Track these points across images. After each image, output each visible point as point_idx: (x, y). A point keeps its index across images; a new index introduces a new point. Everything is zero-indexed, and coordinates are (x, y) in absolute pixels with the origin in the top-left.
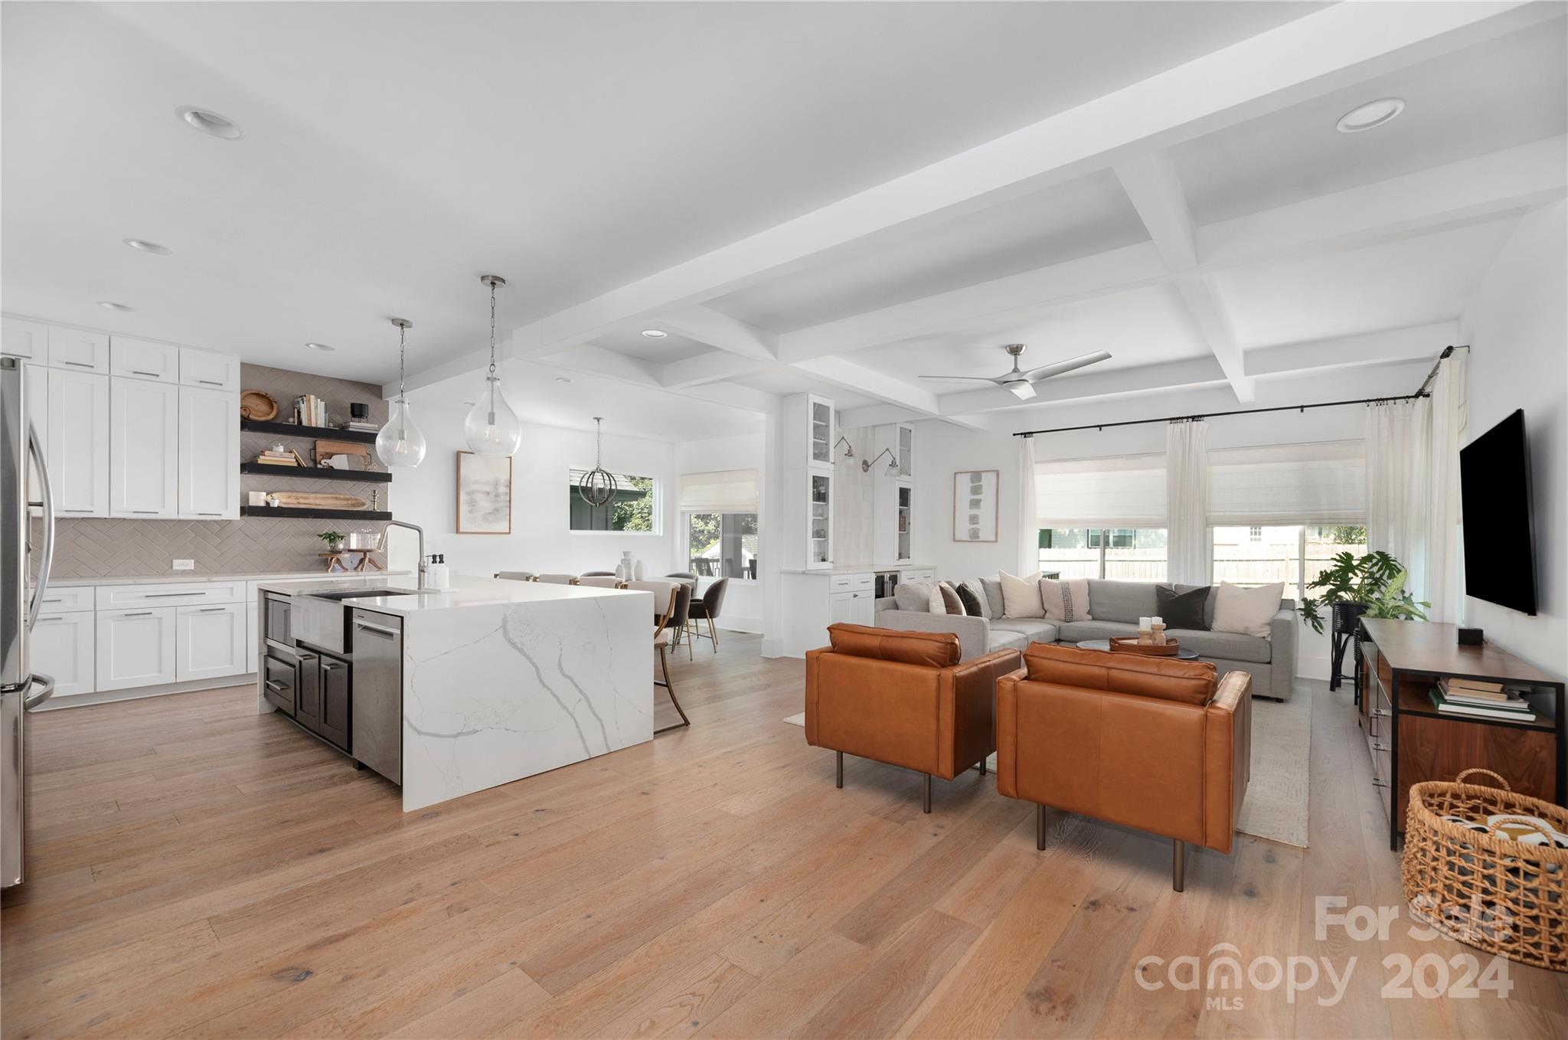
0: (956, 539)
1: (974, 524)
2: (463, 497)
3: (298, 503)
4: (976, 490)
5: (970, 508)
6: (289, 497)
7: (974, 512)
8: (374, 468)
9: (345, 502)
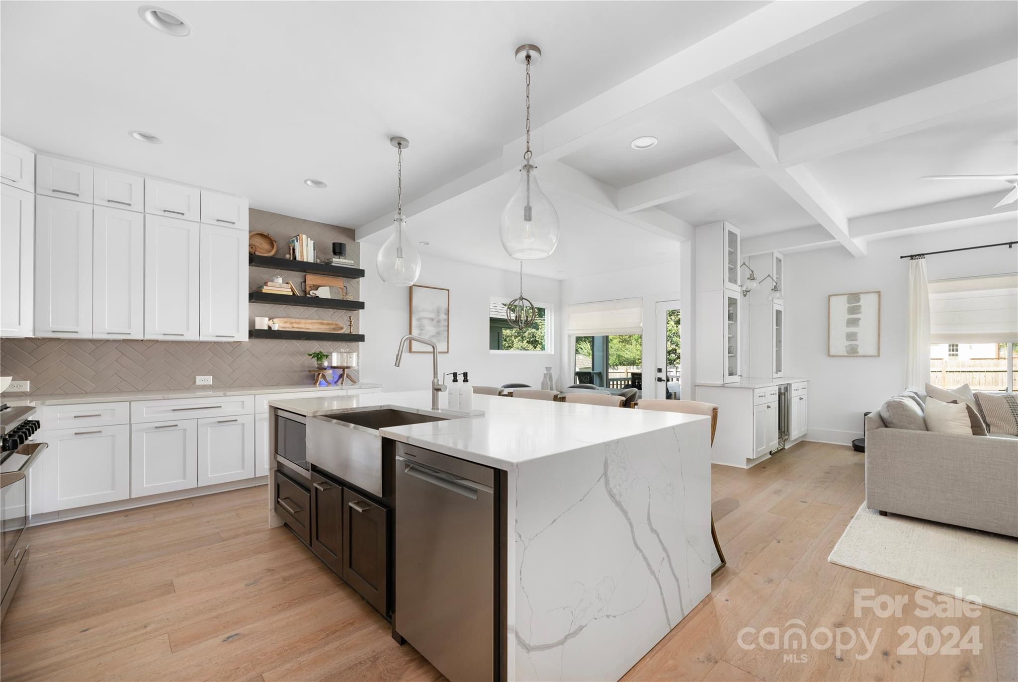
0: (831, 354)
1: (852, 340)
2: (414, 323)
3: (293, 327)
5: (847, 326)
6: (286, 322)
7: (852, 329)
8: (350, 298)
9: (328, 327)
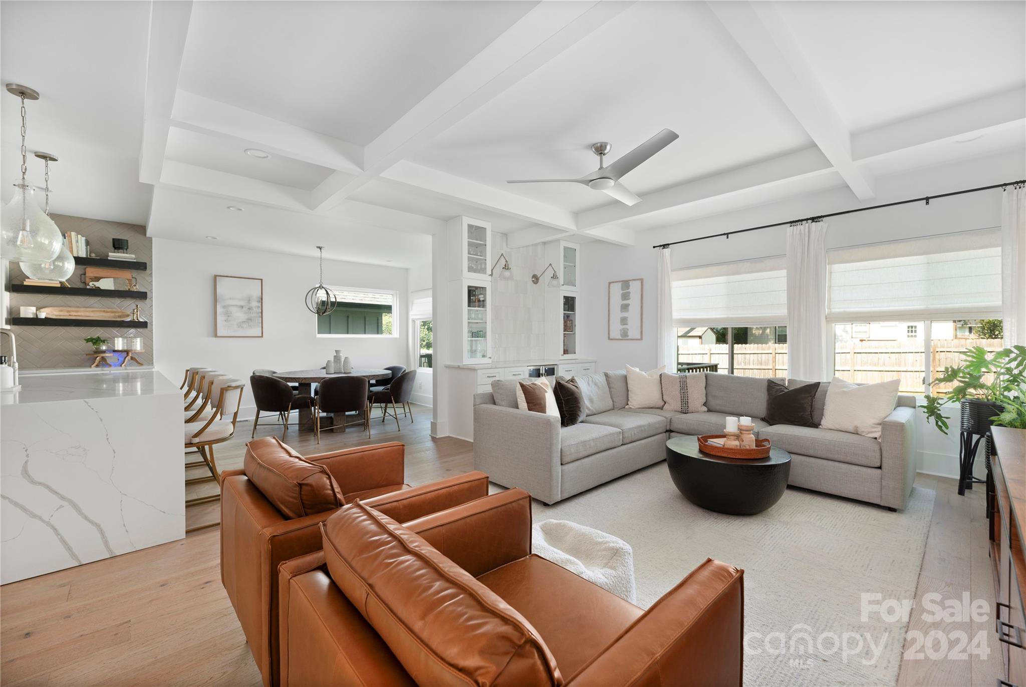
0: (611, 337)
1: (624, 325)
2: (219, 310)
3: (70, 315)
4: (625, 296)
5: (621, 311)
7: (625, 314)
8: (138, 288)
9: (113, 314)
